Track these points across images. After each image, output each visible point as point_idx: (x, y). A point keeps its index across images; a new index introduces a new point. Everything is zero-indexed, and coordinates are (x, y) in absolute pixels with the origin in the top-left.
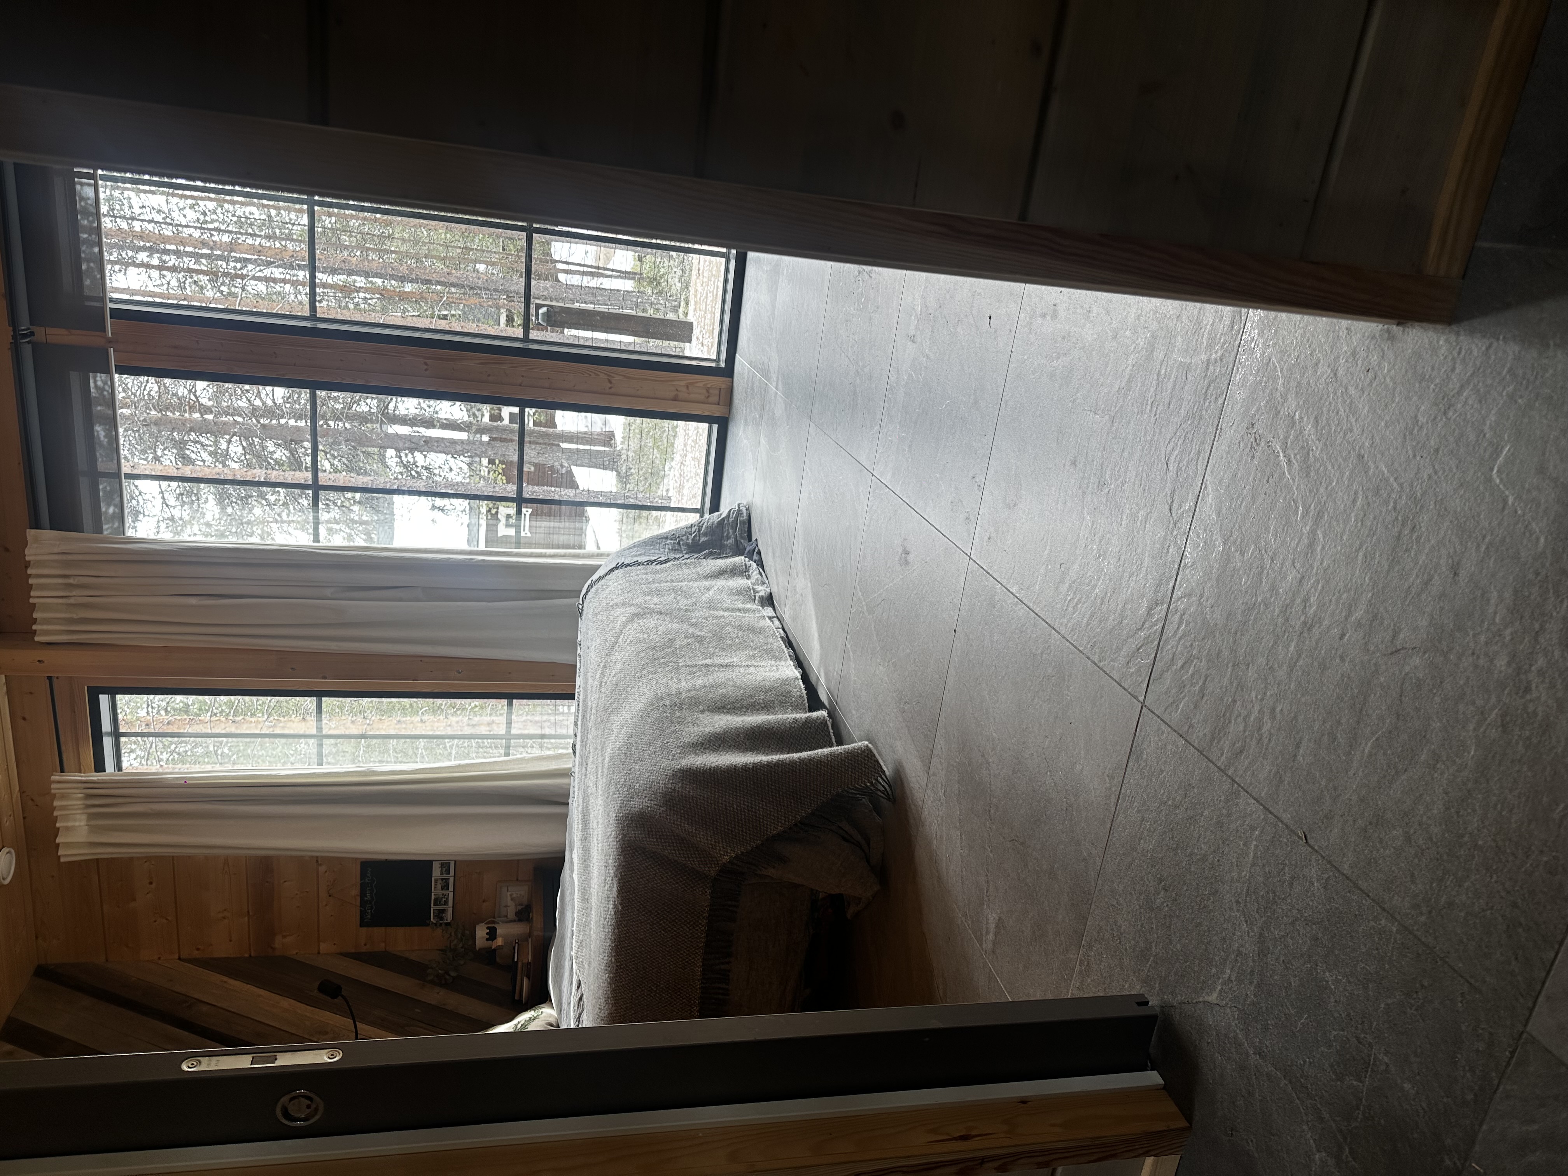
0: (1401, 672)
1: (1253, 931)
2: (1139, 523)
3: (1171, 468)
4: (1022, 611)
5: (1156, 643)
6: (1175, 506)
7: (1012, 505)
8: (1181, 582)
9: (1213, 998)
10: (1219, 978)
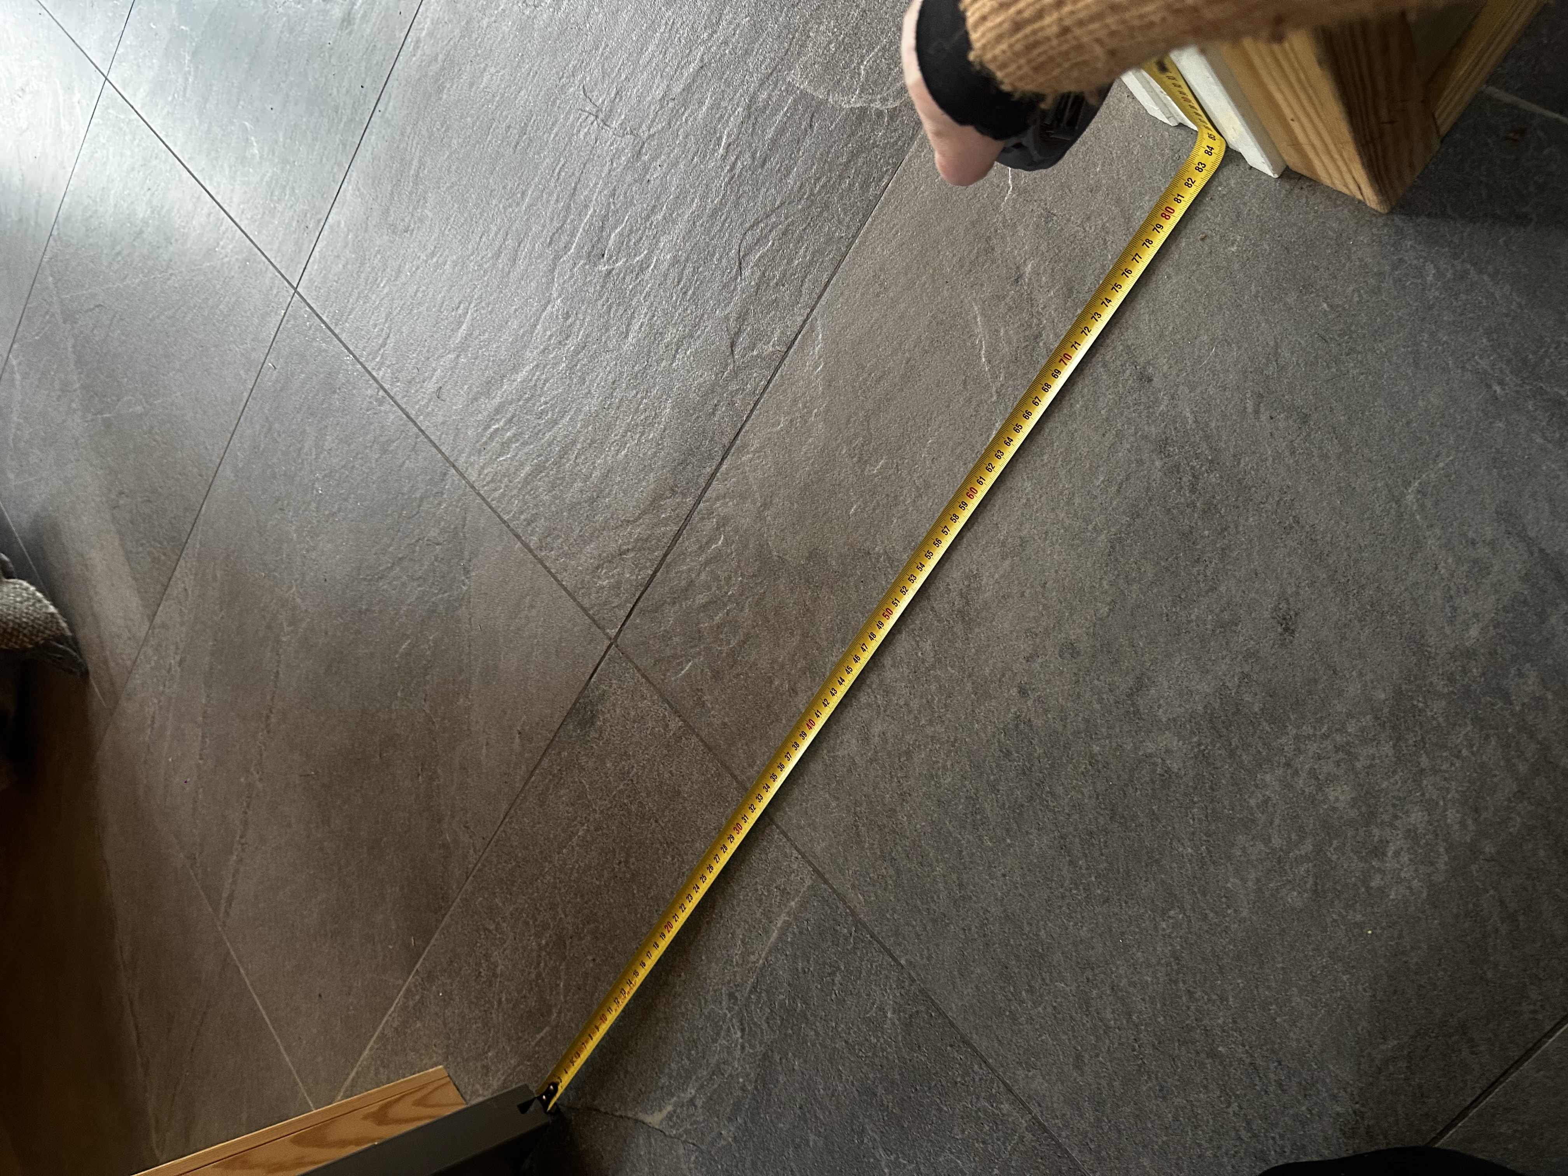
0: (1136, 749)
1: (752, 1046)
2: (662, 345)
3: (746, 273)
4: (393, 416)
5: (658, 554)
6: (743, 340)
7: (401, 228)
8: (728, 470)
9: (655, 1119)
10: (673, 1095)
